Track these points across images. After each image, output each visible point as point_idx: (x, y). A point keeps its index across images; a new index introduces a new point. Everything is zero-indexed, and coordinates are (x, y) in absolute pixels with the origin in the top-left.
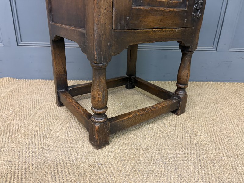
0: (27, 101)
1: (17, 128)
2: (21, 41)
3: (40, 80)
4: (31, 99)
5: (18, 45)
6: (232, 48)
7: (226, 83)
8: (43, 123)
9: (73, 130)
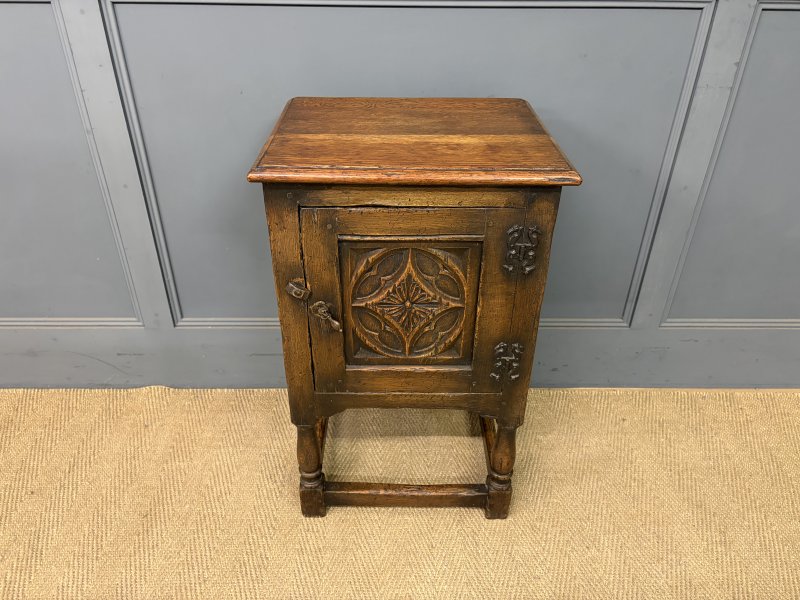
0: (211, 469)
1: (208, 554)
2: (182, 317)
3: (226, 390)
4: (218, 463)
5: (175, 326)
6: (669, 320)
7: (654, 392)
8: (251, 540)
9: (306, 558)
